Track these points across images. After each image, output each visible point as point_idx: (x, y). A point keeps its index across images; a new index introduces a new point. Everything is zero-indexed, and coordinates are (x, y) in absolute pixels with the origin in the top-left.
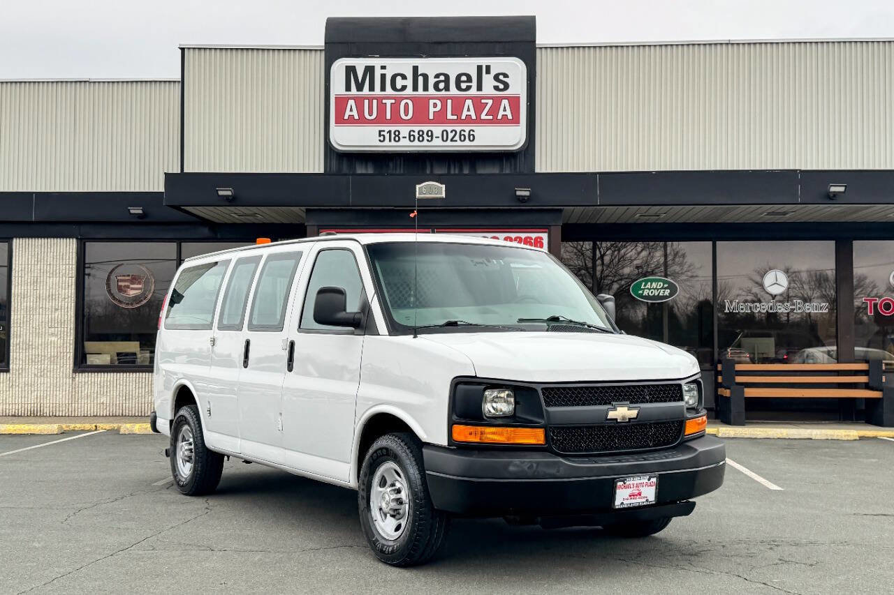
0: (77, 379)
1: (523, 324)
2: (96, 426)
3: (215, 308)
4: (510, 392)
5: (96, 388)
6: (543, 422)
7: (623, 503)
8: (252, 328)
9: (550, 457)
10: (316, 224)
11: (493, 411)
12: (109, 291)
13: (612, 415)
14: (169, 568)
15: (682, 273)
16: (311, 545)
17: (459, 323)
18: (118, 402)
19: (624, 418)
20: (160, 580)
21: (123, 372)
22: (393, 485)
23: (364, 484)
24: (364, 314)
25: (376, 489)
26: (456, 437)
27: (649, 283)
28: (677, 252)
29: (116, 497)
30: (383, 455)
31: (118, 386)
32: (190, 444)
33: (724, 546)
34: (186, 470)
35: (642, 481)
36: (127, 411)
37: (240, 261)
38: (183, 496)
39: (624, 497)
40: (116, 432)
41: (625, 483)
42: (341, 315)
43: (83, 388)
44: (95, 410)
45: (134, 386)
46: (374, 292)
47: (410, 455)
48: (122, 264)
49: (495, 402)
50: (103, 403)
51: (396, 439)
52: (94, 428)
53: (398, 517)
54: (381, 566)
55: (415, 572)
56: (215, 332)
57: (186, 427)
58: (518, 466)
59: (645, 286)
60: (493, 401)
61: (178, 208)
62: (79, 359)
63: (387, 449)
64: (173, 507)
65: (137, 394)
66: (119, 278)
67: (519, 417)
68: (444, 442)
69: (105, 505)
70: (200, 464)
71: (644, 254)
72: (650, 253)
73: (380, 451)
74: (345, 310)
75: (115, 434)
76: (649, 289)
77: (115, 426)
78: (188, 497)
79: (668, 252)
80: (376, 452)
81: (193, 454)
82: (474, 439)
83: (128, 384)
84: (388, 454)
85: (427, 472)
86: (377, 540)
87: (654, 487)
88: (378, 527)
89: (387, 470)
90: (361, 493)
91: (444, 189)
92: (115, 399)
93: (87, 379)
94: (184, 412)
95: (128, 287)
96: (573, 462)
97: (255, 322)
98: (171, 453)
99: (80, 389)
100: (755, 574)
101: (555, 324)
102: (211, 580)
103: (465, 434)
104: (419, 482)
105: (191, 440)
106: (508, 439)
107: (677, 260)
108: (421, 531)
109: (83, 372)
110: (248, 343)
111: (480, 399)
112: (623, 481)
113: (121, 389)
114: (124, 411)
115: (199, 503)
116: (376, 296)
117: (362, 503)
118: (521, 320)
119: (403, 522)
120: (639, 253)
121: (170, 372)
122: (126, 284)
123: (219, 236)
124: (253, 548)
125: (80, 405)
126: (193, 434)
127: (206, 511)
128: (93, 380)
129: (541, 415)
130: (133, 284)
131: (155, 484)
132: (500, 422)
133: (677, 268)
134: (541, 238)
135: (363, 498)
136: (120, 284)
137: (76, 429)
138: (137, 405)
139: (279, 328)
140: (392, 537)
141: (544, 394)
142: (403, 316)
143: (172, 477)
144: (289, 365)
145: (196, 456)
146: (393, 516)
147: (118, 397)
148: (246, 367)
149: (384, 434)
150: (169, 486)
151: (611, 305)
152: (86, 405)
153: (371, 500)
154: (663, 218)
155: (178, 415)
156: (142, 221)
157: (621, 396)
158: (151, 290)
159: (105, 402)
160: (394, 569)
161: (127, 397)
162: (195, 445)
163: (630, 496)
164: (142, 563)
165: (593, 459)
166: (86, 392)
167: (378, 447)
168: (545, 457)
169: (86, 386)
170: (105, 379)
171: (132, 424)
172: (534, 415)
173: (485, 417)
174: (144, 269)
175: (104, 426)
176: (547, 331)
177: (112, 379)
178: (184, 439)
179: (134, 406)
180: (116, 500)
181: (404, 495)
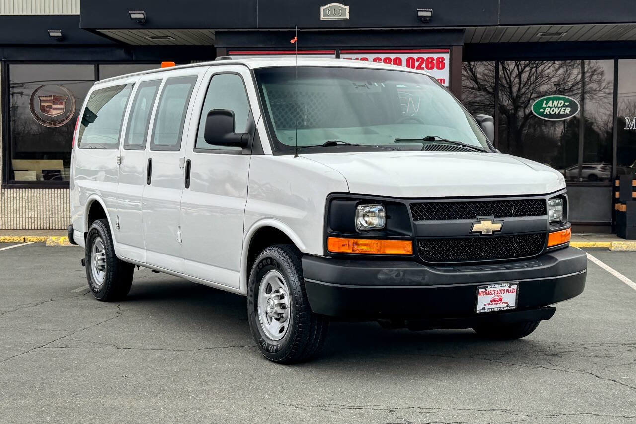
0: (6, 194)
1: (401, 143)
2: (24, 239)
3: (121, 127)
4: (381, 207)
5: (24, 204)
6: (411, 234)
7: (484, 308)
8: (154, 147)
9: (417, 266)
10: (226, 46)
11: (365, 225)
12: (33, 111)
13: (476, 227)
14: (77, 363)
15: (600, 91)
16: (207, 345)
17: (338, 143)
18: (45, 216)
19: (488, 231)
20: (68, 373)
21: (49, 188)
22: (277, 291)
23: (252, 291)
24: (251, 135)
25: (263, 295)
26: (332, 248)
27: (550, 102)
28: (595, 70)
29: (36, 302)
30: (268, 265)
31: (44, 201)
32: (103, 255)
33: (585, 348)
34: (100, 278)
35: (503, 288)
36: (54, 225)
37: (144, 84)
38: (97, 302)
39: (485, 302)
40: (43, 244)
41: (486, 290)
42: (230, 136)
43: (12, 203)
44: (24, 224)
45: (59, 201)
46: (260, 114)
47: (291, 264)
48: (44, 85)
49: (368, 216)
50: (31, 217)
51: (279, 250)
52: (23, 240)
53: (282, 320)
54: (267, 363)
55: (296, 368)
56: (122, 151)
57: (99, 239)
58: (386, 274)
59: (546, 104)
60: (364, 215)
61: (93, 30)
62: (7, 177)
63: (271, 259)
64: (87, 311)
65: (62, 208)
66: (42, 99)
67: (390, 231)
68: (320, 252)
69: (26, 309)
70: (111, 273)
71: (561, 71)
72: (567, 70)
73: (265, 261)
74: (233, 130)
75: (41, 246)
76: (551, 108)
77: (42, 238)
78: (102, 303)
79: (586, 69)
80: (261, 262)
81: (106, 263)
82: (347, 250)
83: (53, 199)
84: (272, 264)
85: (305, 279)
86: (263, 341)
87: (515, 294)
88: (264, 329)
89: (272, 278)
90: (250, 299)
91: (348, 11)
92: (42, 214)
93: (15, 194)
94: (97, 225)
95: (50, 107)
96: (439, 270)
97: (156, 142)
98: (87, 263)
99: (9, 204)
100: (607, 372)
101: (431, 144)
102: (114, 373)
103: (340, 245)
104: (299, 289)
105: (104, 251)
106: (378, 250)
107: (595, 77)
108: (301, 332)
109: (11, 188)
110: (150, 162)
111: (353, 214)
112: (485, 288)
113: (47, 204)
114: (51, 225)
115: (111, 309)
116: (261, 117)
117: (250, 308)
118: (397, 140)
119: (286, 325)
120: (557, 70)
121: (85, 188)
122: (49, 104)
123: (134, 58)
124: (156, 347)
125: (9, 219)
126: (105, 246)
127: (117, 314)
128: (21, 196)
129: (408, 227)
130: (54, 104)
131: (74, 291)
132: (371, 234)
133: (594, 86)
134: (443, 59)
135: (251, 303)
136: (43, 104)
137: (6, 241)
138: (62, 219)
139: (177, 147)
140: (276, 337)
141: (412, 209)
142: (286, 137)
143: (88, 285)
144: (186, 182)
145: (108, 265)
146: (277, 319)
147: (45, 211)
148: (149, 184)
149: (269, 246)
150: (85, 293)
151: (490, 125)
152: (15, 219)
153: (259, 305)
154: (564, 37)
155: (91, 228)
156: (62, 44)
157: (486, 210)
158: (71, 110)
159: (33, 216)
160: (277, 366)
161: (53, 212)
162: (107, 255)
163: (491, 301)
164: (54, 359)
165: (458, 268)
166: (15, 206)
167: (264, 257)
168: (412, 266)
169: (15, 201)
170: (32, 195)
171: (57, 237)
172: (402, 228)
173: (357, 230)
174: (65, 90)
175: (32, 238)
176: (422, 150)
177: (38, 195)
178: (97, 250)
179: (59, 220)
180: (37, 304)
181: (287, 301)
